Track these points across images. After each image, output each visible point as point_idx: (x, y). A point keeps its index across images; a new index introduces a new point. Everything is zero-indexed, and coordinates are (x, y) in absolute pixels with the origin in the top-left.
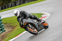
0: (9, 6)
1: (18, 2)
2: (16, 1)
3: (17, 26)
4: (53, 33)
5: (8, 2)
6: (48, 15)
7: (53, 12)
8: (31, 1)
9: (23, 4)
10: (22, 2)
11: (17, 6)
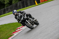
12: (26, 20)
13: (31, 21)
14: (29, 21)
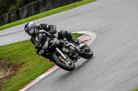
0: (3, 21)
1: (23, 10)
2: (20, 9)
3: (23, 63)
4: (104, 75)
5: (2, 12)
6: (93, 36)
7: (103, 30)
8: (54, 8)
9: (35, 14)
10: (33, 11)
11: (22, 19)
12: (57, 49)
13: (70, 49)
14: (64, 49)
